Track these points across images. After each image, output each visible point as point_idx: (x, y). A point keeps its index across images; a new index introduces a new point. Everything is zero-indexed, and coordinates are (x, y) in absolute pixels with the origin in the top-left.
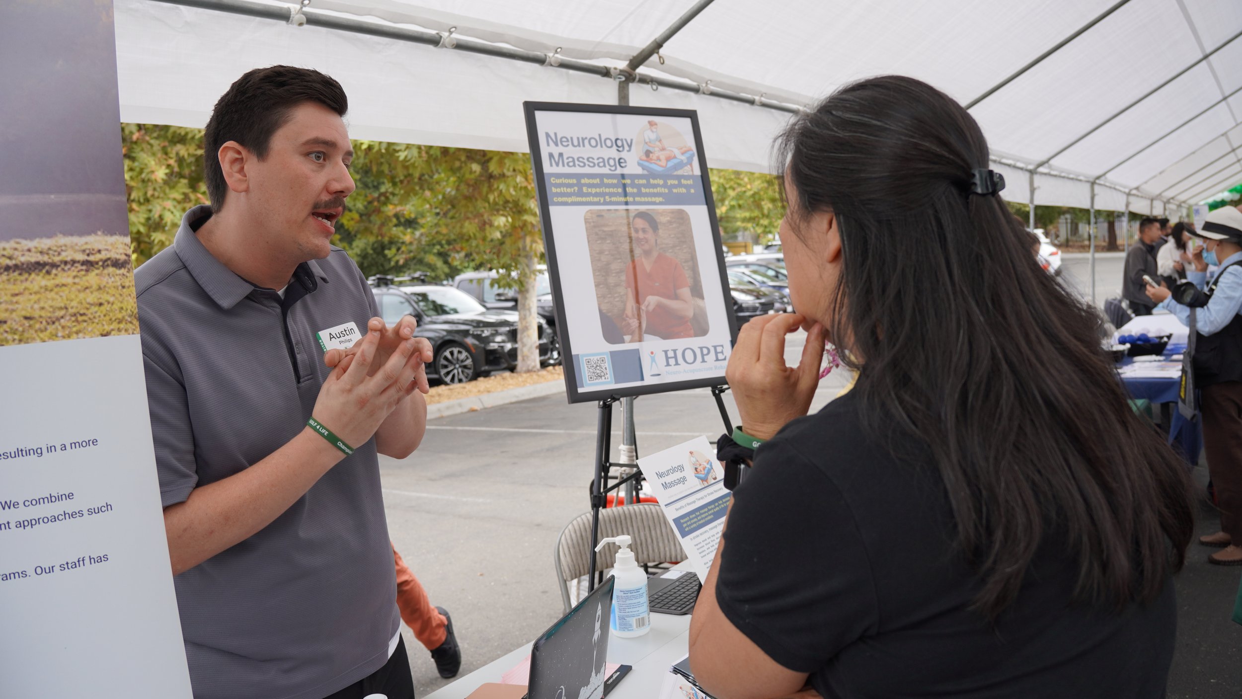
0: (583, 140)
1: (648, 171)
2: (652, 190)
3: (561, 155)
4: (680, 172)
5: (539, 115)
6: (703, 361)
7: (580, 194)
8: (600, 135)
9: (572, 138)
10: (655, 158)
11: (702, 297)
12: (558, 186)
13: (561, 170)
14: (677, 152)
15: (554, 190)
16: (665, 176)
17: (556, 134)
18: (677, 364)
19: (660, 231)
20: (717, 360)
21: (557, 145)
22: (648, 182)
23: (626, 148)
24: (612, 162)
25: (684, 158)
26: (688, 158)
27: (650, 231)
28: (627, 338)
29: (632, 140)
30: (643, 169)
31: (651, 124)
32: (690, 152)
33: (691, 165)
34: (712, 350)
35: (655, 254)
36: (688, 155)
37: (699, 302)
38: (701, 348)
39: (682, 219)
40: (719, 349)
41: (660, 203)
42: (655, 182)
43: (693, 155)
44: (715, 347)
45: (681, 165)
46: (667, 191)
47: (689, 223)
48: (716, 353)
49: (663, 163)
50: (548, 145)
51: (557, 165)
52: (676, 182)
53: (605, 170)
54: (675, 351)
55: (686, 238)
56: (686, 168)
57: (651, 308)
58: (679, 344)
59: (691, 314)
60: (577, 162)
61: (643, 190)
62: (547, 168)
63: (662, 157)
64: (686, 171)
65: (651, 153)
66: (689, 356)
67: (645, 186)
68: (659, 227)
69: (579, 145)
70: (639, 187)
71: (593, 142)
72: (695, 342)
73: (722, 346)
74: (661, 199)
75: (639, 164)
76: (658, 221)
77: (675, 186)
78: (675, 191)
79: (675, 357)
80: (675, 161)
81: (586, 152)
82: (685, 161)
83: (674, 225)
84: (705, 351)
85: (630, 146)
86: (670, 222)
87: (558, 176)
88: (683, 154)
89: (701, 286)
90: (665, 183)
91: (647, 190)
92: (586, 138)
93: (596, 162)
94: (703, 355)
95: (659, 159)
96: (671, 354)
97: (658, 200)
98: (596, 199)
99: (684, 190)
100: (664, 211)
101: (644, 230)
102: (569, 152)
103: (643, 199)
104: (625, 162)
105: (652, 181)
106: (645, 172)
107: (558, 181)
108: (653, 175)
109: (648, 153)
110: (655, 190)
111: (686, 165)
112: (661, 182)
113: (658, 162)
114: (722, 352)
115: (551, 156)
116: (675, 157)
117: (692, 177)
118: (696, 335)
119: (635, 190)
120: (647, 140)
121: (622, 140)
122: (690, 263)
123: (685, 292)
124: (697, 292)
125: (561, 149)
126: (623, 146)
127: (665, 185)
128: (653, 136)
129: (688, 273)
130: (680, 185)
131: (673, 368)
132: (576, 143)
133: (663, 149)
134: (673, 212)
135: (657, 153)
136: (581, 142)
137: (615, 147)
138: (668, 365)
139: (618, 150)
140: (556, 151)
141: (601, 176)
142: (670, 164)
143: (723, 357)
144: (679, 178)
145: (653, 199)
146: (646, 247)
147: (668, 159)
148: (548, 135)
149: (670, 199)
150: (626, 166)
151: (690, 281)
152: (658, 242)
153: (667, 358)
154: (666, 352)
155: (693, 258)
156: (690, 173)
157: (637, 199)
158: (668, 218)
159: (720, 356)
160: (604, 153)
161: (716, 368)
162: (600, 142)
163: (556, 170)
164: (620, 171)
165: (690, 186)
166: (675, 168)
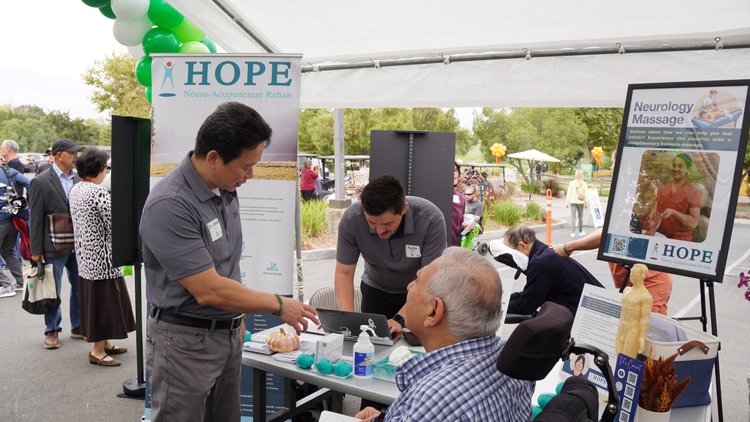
1: (697, 126)
2: (696, 139)
3: (641, 116)
4: (724, 127)
5: (635, 92)
6: (692, 259)
7: (645, 140)
8: (670, 103)
9: (651, 106)
10: (706, 117)
11: (708, 216)
12: (633, 135)
13: (639, 125)
14: (726, 112)
15: (631, 137)
16: (709, 130)
17: (642, 103)
18: (671, 255)
19: (692, 167)
20: (704, 261)
21: (640, 109)
22: (695, 133)
23: (687, 110)
24: (673, 120)
25: (731, 116)
26: (734, 116)
27: (684, 166)
28: (644, 231)
29: (693, 105)
30: (694, 124)
31: (711, 92)
32: (738, 112)
33: (735, 121)
34: (702, 254)
35: (683, 182)
36: (735, 114)
37: (705, 219)
38: (694, 251)
39: (714, 160)
40: (708, 254)
41: (700, 148)
42: (701, 133)
43: (740, 114)
44: (705, 252)
45: (728, 121)
46: (708, 140)
48: (704, 256)
49: (712, 120)
50: (635, 110)
51: (637, 122)
52: (718, 134)
53: (667, 126)
54: (673, 247)
55: (710, 172)
56: (731, 123)
57: (667, 216)
58: (677, 243)
59: (695, 225)
60: (650, 121)
61: (690, 139)
62: (630, 124)
63: (713, 117)
64: (730, 126)
65: (705, 113)
66: (682, 253)
67: (691, 136)
68: (693, 164)
70: (687, 136)
71: (664, 107)
72: (690, 245)
73: (712, 253)
74: (701, 145)
75: (692, 121)
76: (693, 160)
77: (714, 137)
78: (714, 140)
79: (672, 251)
80: (722, 119)
81: (659, 114)
82: (732, 118)
84: (696, 253)
85: (690, 110)
86: (702, 162)
87: (635, 129)
88: (731, 113)
89: (710, 210)
90: (709, 134)
91: (693, 139)
92: (660, 105)
93: (662, 120)
95: (709, 117)
96: (669, 248)
97: (698, 146)
98: (654, 144)
99: (722, 140)
100: (701, 154)
101: (680, 166)
102: (645, 114)
103: (687, 145)
104: (683, 120)
105: (698, 133)
106: (695, 127)
107: (634, 132)
108: (701, 128)
109: (702, 114)
110: (699, 139)
112: (705, 134)
113: (708, 120)
115: (635, 116)
116: (724, 116)
117: (734, 130)
118: (693, 241)
119: (683, 139)
120: (705, 105)
121: (685, 105)
125: (642, 112)
126: (684, 109)
127: (708, 136)
128: (710, 102)
130: (721, 136)
131: (667, 258)
132: (653, 108)
133: (716, 110)
134: (707, 155)
135: (710, 112)
136: (657, 107)
137: (678, 110)
138: (665, 254)
139: (680, 112)
140: (638, 113)
141: (662, 129)
142: (717, 121)
144: (721, 131)
145: (695, 145)
146: (678, 177)
147: (717, 117)
148: (637, 104)
150: (682, 123)
152: (688, 174)
153: (666, 250)
154: (666, 246)
156: (733, 127)
157: (683, 145)
158: (702, 159)
159: (707, 259)
160: (670, 114)
161: (700, 266)
162: (670, 107)
163: (635, 125)
164: (677, 126)
165: (728, 137)
166: (721, 124)
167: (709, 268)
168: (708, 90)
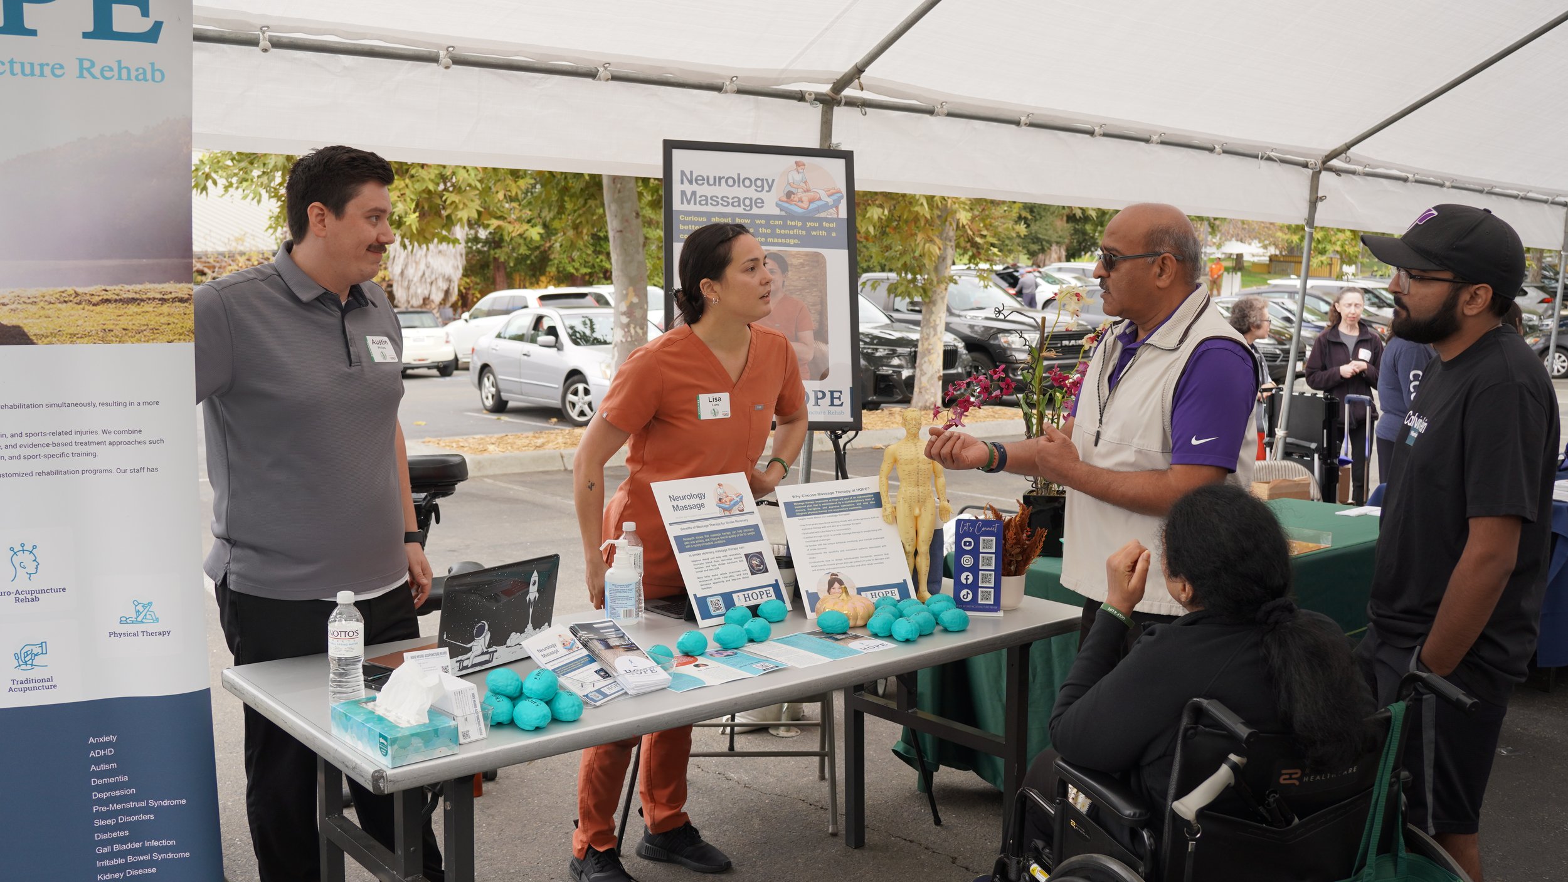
0: (720, 179)
1: (786, 212)
2: (787, 232)
3: (694, 193)
4: (823, 215)
5: (677, 153)
6: (816, 404)
8: (739, 175)
9: (708, 177)
10: (796, 199)
11: (826, 342)
12: (686, 223)
13: (692, 207)
14: (823, 195)
15: (681, 227)
16: (804, 218)
17: (691, 172)
19: (790, 273)
20: (832, 404)
21: (691, 182)
22: (785, 223)
23: (766, 188)
24: (747, 202)
25: (830, 200)
27: (779, 271)
29: (773, 181)
30: (781, 210)
31: (796, 163)
32: (839, 195)
33: (837, 208)
34: (828, 395)
36: (835, 197)
37: (822, 346)
38: (816, 392)
39: (818, 262)
40: (836, 395)
41: (795, 245)
42: (793, 223)
43: (842, 197)
44: (832, 392)
45: (826, 207)
46: (804, 233)
47: (825, 267)
48: (832, 398)
49: (805, 205)
50: (682, 183)
51: (689, 203)
52: (817, 225)
53: (740, 210)
55: (818, 281)
56: (831, 210)
59: (810, 357)
60: (710, 201)
61: (778, 231)
62: (677, 205)
63: (805, 199)
64: (831, 213)
65: (794, 194)
67: (780, 227)
68: (789, 269)
69: (715, 184)
70: (773, 227)
71: (730, 182)
73: (841, 392)
74: (796, 241)
75: (777, 205)
76: (789, 262)
77: (815, 229)
78: (813, 233)
80: (819, 203)
81: (722, 191)
82: (831, 203)
83: (807, 268)
84: (820, 395)
85: (770, 187)
86: (802, 265)
87: (688, 213)
88: (829, 196)
89: (827, 331)
90: (804, 225)
91: (783, 232)
92: (724, 177)
93: (730, 201)
94: (817, 399)
95: (801, 200)
97: (792, 242)
99: (824, 233)
100: (798, 253)
102: (703, 190)
103: (776, 240)
104: (763, 202)
105: (789, 222)
106: (783, 213)
107: (687, 219)
108: (791, 216)
109: (789, 194)
110: (791, 232)
111: (831, 207)
112: (799, 224)
113: (800, 204)
114: (839, 398)
115: (683, 193)
116: (820, 199)
117: (837, 220)
118: (812, 378)
119: (769, 231)
120: (791, 181)
121: (762, 180)
122: (819, 307)
123: (808, 335)
124: (821, 335)
125: (695, 187)
126: (762, 186)
127: (802, 228)
128: (798, 177)
129: (814, 318)
130: (821, 228)
132: (711, 182)
133: (808, 191)
134: (807, 254)
135: (800, 194)
136: (718, 181)
137: (753, 186)
139: (756, 190)
140: (689, 188)
142: (813, 206)
143: (840, 403)
145: (788, 241)
147: (811, 201)
148: (683, 173)
149: (805, 241)
150: (762, 206)
151: (815, 325)
152: (786, 283)
155: (823, 303)
156: (835, 216)
157: (770, 240)
158: (801, 261)
159: (836, 402)
160: (741, 192)
161: (829, 412)
162: (738, 181)
163: (686, 207)
164: (755, 211)
165: (832, 229)
166: (818, 210)
167: (842, 413)
168: (792, 160)
